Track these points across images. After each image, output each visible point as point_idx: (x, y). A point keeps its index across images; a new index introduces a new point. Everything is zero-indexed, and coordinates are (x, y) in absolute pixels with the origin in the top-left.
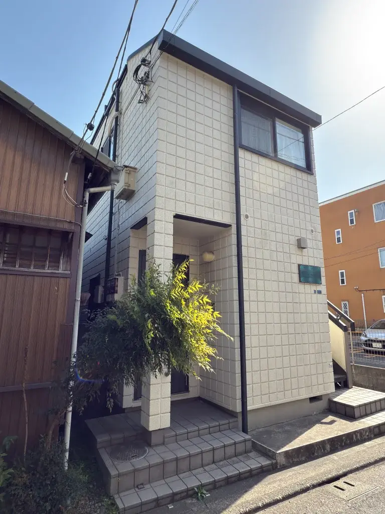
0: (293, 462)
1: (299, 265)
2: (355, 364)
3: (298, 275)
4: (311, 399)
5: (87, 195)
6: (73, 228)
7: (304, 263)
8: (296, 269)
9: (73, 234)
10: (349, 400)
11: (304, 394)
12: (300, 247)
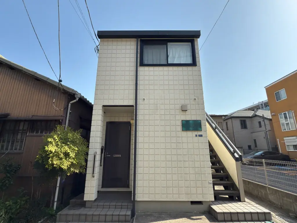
1: (182, 121)
2: (269, 186)
3: (181, 127)
4: (193, 203)
5: (70, 105)
6: (62, 118)
7: (188, 119)
8: (179, 123)
9: (62, 120)
10: (223, 208)
11: (184, 198)
12: (182, 110)
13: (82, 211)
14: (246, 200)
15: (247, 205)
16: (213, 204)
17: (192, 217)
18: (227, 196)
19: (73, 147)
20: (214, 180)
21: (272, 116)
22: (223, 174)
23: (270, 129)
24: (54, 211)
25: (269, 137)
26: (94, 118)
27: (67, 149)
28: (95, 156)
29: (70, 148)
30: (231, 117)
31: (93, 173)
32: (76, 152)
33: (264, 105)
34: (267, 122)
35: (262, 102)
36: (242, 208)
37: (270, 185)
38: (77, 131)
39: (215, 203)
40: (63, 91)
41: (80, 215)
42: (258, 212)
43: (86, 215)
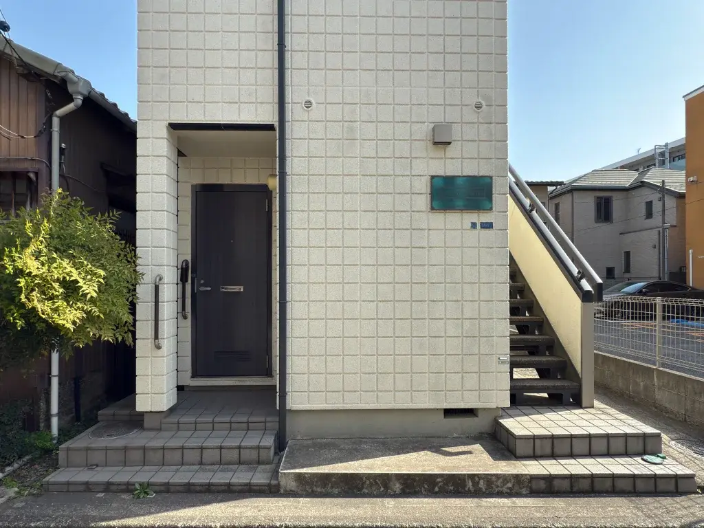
0: (312, 491)
1: (433, 177)
2: (661, 369)
3: (429, 196)
4: (449, 412)
5: (56, 121)
6: (36, 166)
7: (450, 172)
8: (423, 186)
9: (36, 174)
10: (532, 424)
11: (425, 401)
12: (436, 143)
13: (135, 439)
14: (596, 403)
15: (598, 416)
16: (504, 414)
17: (446, 449)
18: (546, 395)
19: (90, 266)
20: (515, 353)
21: (689, 184)
22: (540, 337)
23: (674, 223)
24: (54, 439)
25: (667, 245)
26: (142, 165)
27: (69, 269)
28: (157, 288)
29: (77, 266)
30: (573, 190)
31: (156, 337)
32: (98, 281)
33: (667, 155)
34: (670, 203)
35: (666, 145)
36: (585, 423)
37: (663, 365)
38: (103, 215)
39: (509, 412)
40: (20, 70)
41: (126, 449)
42: (626, 434)
43: (144, 449)
